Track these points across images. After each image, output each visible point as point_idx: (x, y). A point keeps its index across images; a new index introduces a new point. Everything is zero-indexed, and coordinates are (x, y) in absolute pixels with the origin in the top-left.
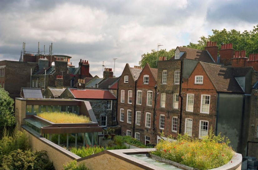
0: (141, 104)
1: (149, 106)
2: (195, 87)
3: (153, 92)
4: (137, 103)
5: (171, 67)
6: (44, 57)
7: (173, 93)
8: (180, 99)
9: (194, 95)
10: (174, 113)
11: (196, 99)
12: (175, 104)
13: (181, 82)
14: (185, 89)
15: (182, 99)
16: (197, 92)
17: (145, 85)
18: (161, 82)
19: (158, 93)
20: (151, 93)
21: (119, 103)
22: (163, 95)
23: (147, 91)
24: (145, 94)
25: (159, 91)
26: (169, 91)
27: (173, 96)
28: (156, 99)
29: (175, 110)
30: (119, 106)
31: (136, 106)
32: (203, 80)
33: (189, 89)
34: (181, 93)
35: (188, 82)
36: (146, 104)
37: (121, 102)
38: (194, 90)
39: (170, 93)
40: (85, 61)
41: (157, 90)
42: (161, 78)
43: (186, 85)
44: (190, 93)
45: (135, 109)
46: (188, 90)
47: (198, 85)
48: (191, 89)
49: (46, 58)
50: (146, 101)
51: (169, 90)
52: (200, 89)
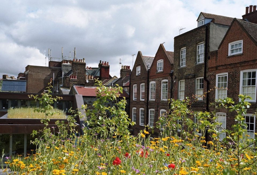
0: (154, 100)
1: (164, 101)
2: (229, 61)
3: (169, 81)
4: (150, 99)
5: (191, 41)
6: (67, 61)
7: (194, 77)
8: (205, 84)
9: (227, 73)
10: (198, 107)
11: (231, 80)
12: (199, 93)
13: (207, 58)
14: (212, 68)
15: (208, 83)
16: (232, 68)
17: (159, 73)
18: (179, 65)
19: (175, 81)
20: (167, 82)
21: (131, 101)
22: (182, 82)
23: (161, 82)
24: (158, 85)
25: (176, 78)
26: (189, 75)
27: (195, 82)
28: (173, 90)
29: (199, 102)
30: (131, 105)
31: (149, 103)
32: (242, 47)
33: (219, 66)
34: (207, 75)
35: (217, 56)
36: (160, 99)
37: (134, 100)
38: (228, 66)
39: (191, 78)
40: (105, 62)
41: (174, 77)
42: (178, 60)
43: (214, 61)
44: (220, 73)
45: (147, 107)
46: (217, 69)
47: (233, 56)
48: (222, 65)
49: (69, 63)
50: (161, 95)
51: (189, 73)
52: (238, 63)
